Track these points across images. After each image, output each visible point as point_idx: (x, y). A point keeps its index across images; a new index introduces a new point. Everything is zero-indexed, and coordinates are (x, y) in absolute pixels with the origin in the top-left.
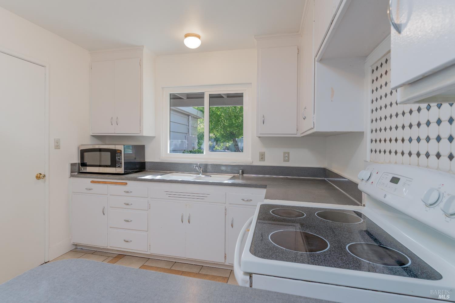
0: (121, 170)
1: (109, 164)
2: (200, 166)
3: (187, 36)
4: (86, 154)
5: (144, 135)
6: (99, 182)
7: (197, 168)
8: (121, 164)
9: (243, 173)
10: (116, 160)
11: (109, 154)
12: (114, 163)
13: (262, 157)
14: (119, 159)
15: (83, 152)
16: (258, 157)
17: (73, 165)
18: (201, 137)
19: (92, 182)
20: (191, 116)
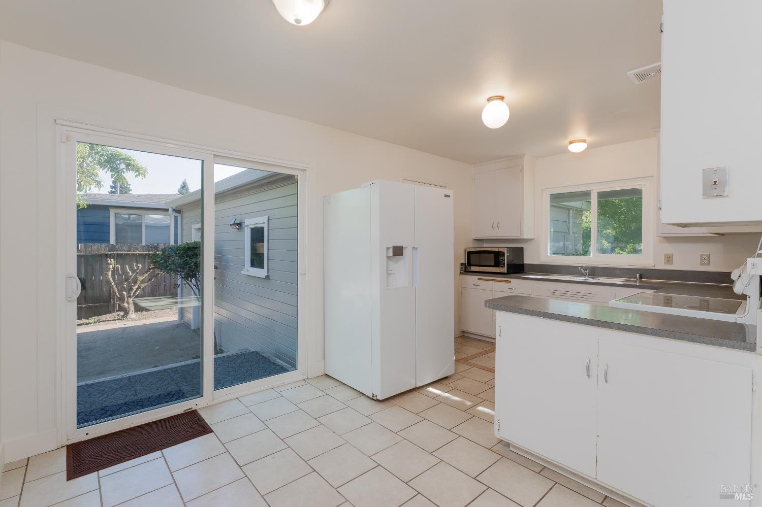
0: (505, 270)
1: (493, 264)
2: (586, 269)
3: (571, 143)
4: (472, 256)
5: (525, 238)
6: (486, 280)
7: (582, 270)
8: (504, 264)
9: (641, 277)
10: (499, 261)
11: (493, 255)
12: (497, 264)
13: (669, 259)
14: (503, 260)
15: (469, 254)
16: (663, 259)
17: (462, 264)
18: (587, 235)
19: (479, 279)
20: (573, 210)
